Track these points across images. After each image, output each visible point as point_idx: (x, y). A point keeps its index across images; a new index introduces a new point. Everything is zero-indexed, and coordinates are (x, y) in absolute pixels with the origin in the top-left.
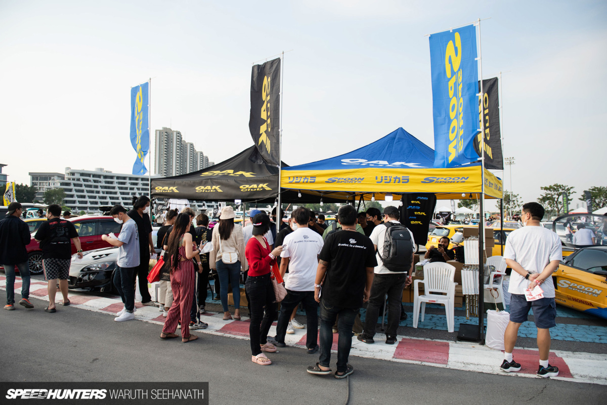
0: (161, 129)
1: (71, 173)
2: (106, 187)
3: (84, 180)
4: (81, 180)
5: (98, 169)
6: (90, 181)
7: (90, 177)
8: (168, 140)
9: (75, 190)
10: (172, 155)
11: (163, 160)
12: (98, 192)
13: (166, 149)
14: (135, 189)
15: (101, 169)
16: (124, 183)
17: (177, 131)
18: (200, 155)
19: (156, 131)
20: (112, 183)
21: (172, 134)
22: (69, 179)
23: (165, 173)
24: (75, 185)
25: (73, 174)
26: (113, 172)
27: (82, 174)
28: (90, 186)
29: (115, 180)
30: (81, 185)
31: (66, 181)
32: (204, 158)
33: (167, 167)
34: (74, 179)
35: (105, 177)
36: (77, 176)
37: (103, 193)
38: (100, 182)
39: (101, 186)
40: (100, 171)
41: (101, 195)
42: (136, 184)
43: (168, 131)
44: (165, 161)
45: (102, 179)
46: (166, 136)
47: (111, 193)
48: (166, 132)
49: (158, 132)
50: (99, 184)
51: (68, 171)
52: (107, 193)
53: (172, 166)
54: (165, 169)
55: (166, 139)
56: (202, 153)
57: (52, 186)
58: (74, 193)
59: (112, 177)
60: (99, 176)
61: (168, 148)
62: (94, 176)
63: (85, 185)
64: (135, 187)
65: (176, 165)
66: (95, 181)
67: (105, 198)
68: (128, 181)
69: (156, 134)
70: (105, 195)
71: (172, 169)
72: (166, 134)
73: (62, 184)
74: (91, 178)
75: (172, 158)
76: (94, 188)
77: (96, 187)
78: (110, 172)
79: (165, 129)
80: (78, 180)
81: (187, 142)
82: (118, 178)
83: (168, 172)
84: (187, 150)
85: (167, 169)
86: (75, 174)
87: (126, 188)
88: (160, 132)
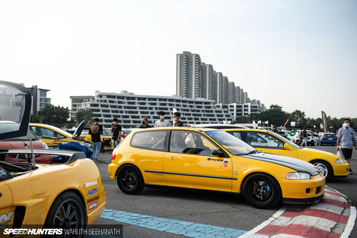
0: (182, 53)
1: (99, 95)
2: (128, 108)
3: (110, 102)
4: (108, 101)
5: (123, 91)
6: (115, 102)
7: (115, 98)
8: (188, 63)
9: (102, 110)
10: (192, 77)
11: (184, 82)
12: (122, 112)
13: (186, 71)
14: (154, 108)
15: (125, 92)
16: (144, 104)
17: (195, 54)
18: (220, 76)
19: (177, 55)
20: (134, 103)
21: (192, 57)
22: (98, 101)
23: (185, 93)
24: (102, 106)
25: (101, 96)
26: (135, 94)
27: (109, 96)
28: (115, 107)
29: (136, 101)
30: (107, 106)
31: (95, 102)
32: (223, 78)
33: (188, 88)
34: (101, 101)
35: (128, 98)
36: (104, 98)
37: (126, 112)
38: (124, 103)
39: (124, 107)
40: (124, 93)
41: (124, 114)
42: (155, 104)
43: (187, 54)
44: (185, 82)
45: (125, 100)
46: (186, 60)
47: (133, 112)
48: (186, 56)
49: (179, 56)
50: (123, 105)
51: (97, 94)
52: (130, 112)
53: (192, 87)
54: (185, 90)
55: (186, 62)
56: (221, 74)
57: (83, 107)
58: (101, 113)
59: (134, 98)
60: (123, 98)
61: (188, 70)
62: (119, 97)
63: (110, 106)
64: (154, 106)
65: (195, 86)
66: (119, 102)
67: (127, 117)
68: (147, 101)
69: (177, 58)
70: (128, 114)
71: (192, 89)
72: (186, 57)
73: (92, 105)
74: (116, 100)
75: (192, 79)
76: (118, 108)
77: (120, 107)
78: (133, 94)
79: (185, 53)
80: (105, 101)
81: (206, 64)
82: (139, 99)
83: (188, 93)
84: (206, 71)
85: (188, 90)
86: (103, 97)
87: (146, 108)
88: (181, 55)
